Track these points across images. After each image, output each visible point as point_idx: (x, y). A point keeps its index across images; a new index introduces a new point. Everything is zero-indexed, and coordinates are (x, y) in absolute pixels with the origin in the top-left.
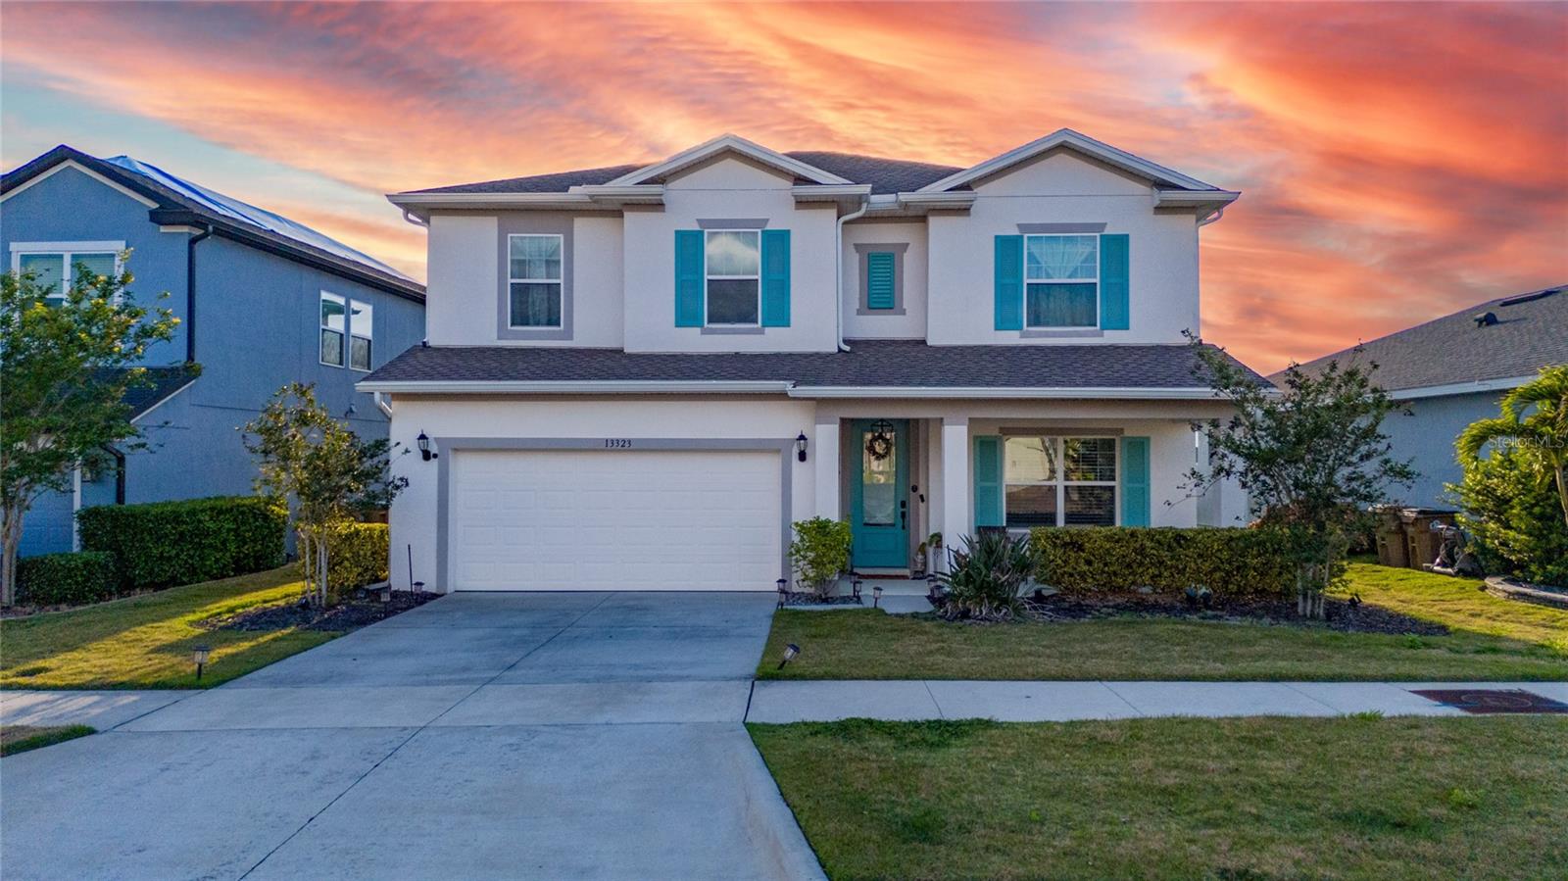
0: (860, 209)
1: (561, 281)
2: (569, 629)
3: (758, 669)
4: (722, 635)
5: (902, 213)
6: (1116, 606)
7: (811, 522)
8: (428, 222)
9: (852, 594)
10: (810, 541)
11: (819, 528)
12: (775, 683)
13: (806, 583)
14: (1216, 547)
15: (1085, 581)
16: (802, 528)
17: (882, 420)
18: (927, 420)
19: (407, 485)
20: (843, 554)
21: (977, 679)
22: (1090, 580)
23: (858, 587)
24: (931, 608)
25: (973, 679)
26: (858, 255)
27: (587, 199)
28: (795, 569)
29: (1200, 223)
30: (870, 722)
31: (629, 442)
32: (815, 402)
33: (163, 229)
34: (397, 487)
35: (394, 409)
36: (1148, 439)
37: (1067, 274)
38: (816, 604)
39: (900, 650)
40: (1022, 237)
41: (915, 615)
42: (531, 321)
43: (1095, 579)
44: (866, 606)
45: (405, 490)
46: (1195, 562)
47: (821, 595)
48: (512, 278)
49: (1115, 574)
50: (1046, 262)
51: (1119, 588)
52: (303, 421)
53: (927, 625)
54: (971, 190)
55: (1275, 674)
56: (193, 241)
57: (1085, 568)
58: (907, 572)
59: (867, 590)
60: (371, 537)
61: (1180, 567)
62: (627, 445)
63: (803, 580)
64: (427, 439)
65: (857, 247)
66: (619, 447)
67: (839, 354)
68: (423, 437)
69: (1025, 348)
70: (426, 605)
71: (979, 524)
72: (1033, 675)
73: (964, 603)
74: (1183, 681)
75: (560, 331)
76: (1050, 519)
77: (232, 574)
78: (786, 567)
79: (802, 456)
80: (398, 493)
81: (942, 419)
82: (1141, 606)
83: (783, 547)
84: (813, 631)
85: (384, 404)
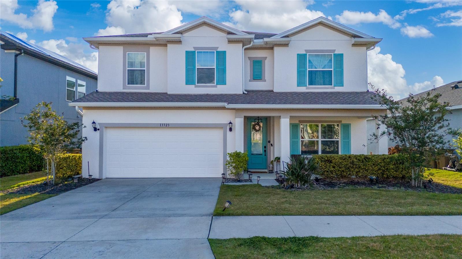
0: (250, 44)
1: (145, 69)
2: (144, 193)
3: (214, 211)
4: (201, 195)
5: (265, 46)
6: (344, 183)
7: (234, 153)
8: (98, 48)
9: (248, 179)
10: (233, 160)
11: (237, 155)
12: (222, 217)
13: (232, 175)
14: (379, 162)
15: (332, 174)
16: (231, 155)
17: (258, 117)
18: (274, 117)
19: (87, 139)
20: (246, 164)
21: (304, 215)
22: (334, 173)
23: (251, 176)
24: (278, 184)
25: (303, 215)
26: (249, 61)
27: (154, 40)
28: (228, 170)
29: (367, 50)
30: (264, 238)
31: (169, 124)
32: (235, 110)
33: (6, 51)
34: (83, 141)
35: (83, 112)
36: (350, 124)
37: (322, 67)
38: (236, 182)
39: (271, 202)
40: (306, 54)
41: (273, 187)
42: (135, 83)
43: (336, 173)
44: (254, 183)
45: (86, 141)
46: (372, 167)
47: (237, 179)
48: (128, 68)
49: (343, 171)
50: (315, 63)
51: (344, 176)
52: (46, 116)
53: (278, 191)
54: (289, 37)
55: (426, 212)
56: (16, 56)
57: (333, 169)
58: (266, 171)
59: (254, 177)
60: (75, 158)
61: (367, 169)
62: (168, 125)
63: (231, 174)
64: (95, 123)
65: (249, 58)
66: (165, 126)
67: (244, 95)
68: (94, 123)
69: (308, 93)
70: (94, 183)
71: (292, 154)
72: (327, 213)
73: (291, 182)
74: (388, 215)
75: (145, 86)
76: (316, 152)
77: (28, 172)
78: (225, 169)
79: (231, 130)
80: (83, 142)
81: (280, 116)
82: (353, 183)
83: (224, 162)
84: (236, 193)
85: (79, 110)
